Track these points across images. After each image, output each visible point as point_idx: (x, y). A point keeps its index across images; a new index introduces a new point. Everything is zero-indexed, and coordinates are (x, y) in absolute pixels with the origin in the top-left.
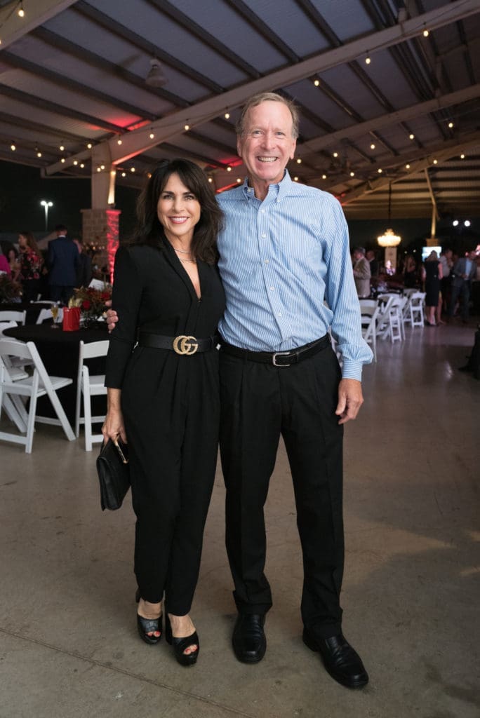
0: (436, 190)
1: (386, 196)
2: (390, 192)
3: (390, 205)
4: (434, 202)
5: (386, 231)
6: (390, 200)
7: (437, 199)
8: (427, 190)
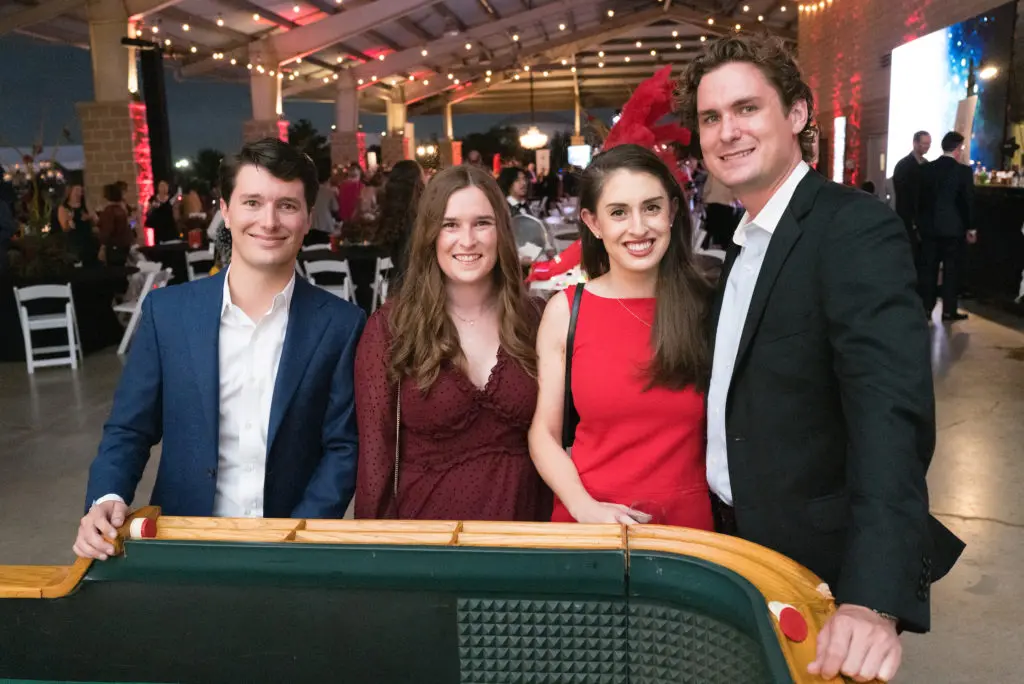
0: (581, 77)
1: (527, 86)
2: (531, 80)
3: (532, 97)
4: (577, 92)
5: (528, 129)
6: (532, 90)
7: (580, 88)
8: (570, 78)
